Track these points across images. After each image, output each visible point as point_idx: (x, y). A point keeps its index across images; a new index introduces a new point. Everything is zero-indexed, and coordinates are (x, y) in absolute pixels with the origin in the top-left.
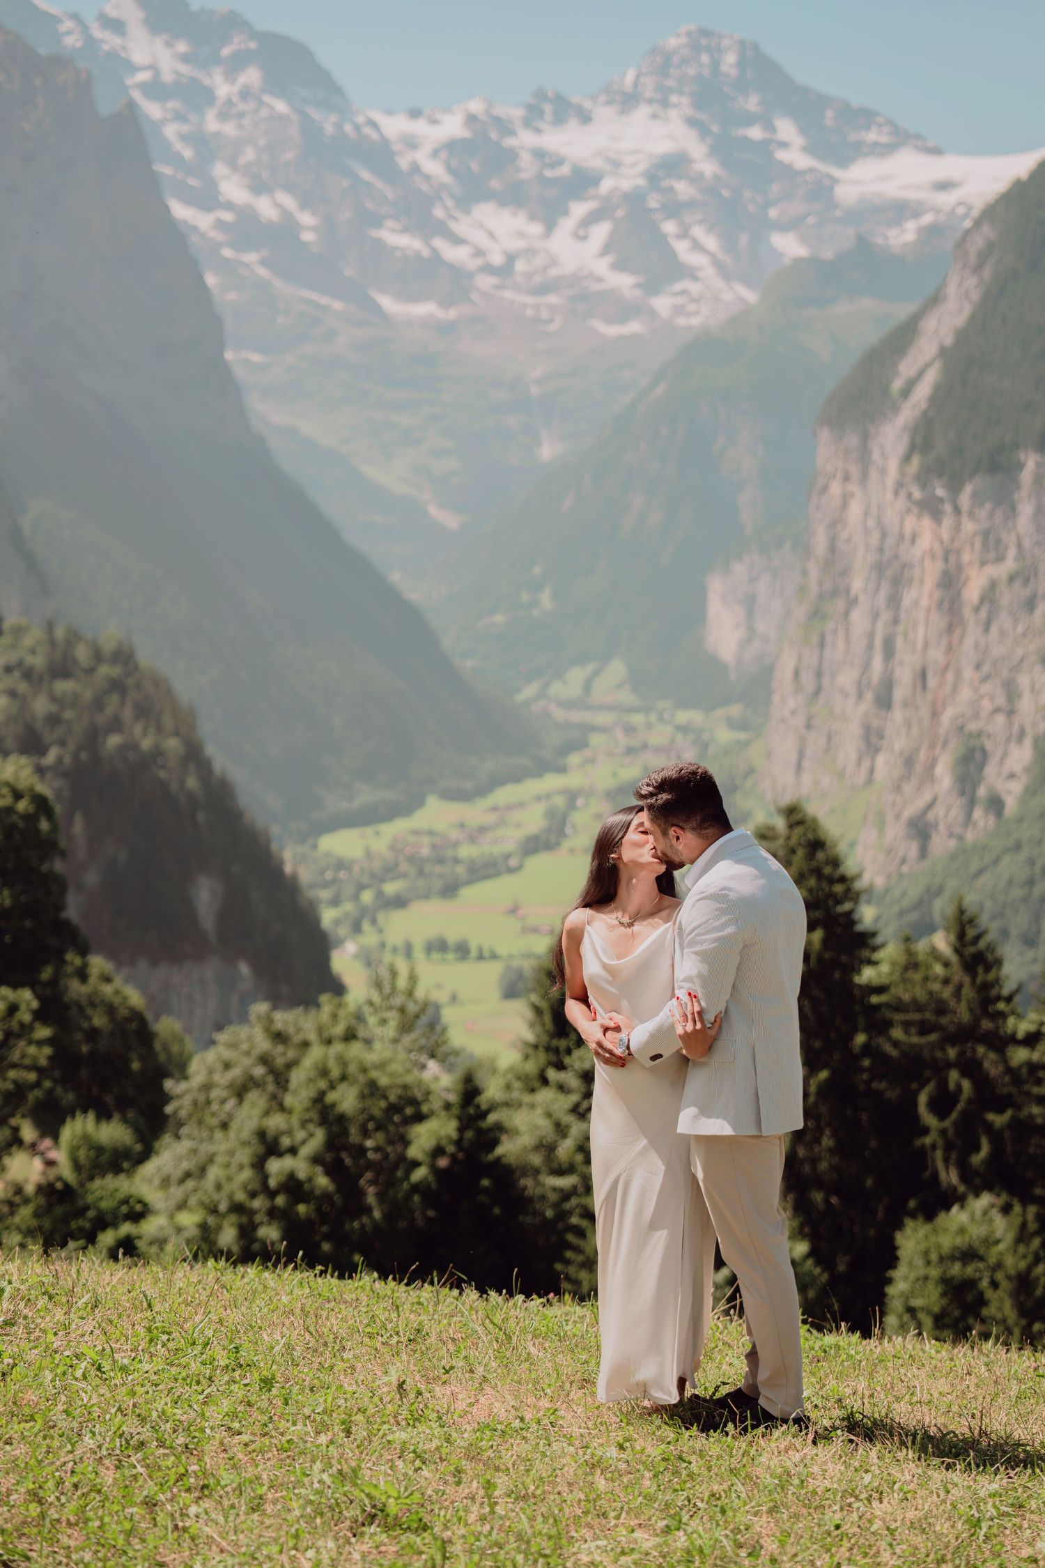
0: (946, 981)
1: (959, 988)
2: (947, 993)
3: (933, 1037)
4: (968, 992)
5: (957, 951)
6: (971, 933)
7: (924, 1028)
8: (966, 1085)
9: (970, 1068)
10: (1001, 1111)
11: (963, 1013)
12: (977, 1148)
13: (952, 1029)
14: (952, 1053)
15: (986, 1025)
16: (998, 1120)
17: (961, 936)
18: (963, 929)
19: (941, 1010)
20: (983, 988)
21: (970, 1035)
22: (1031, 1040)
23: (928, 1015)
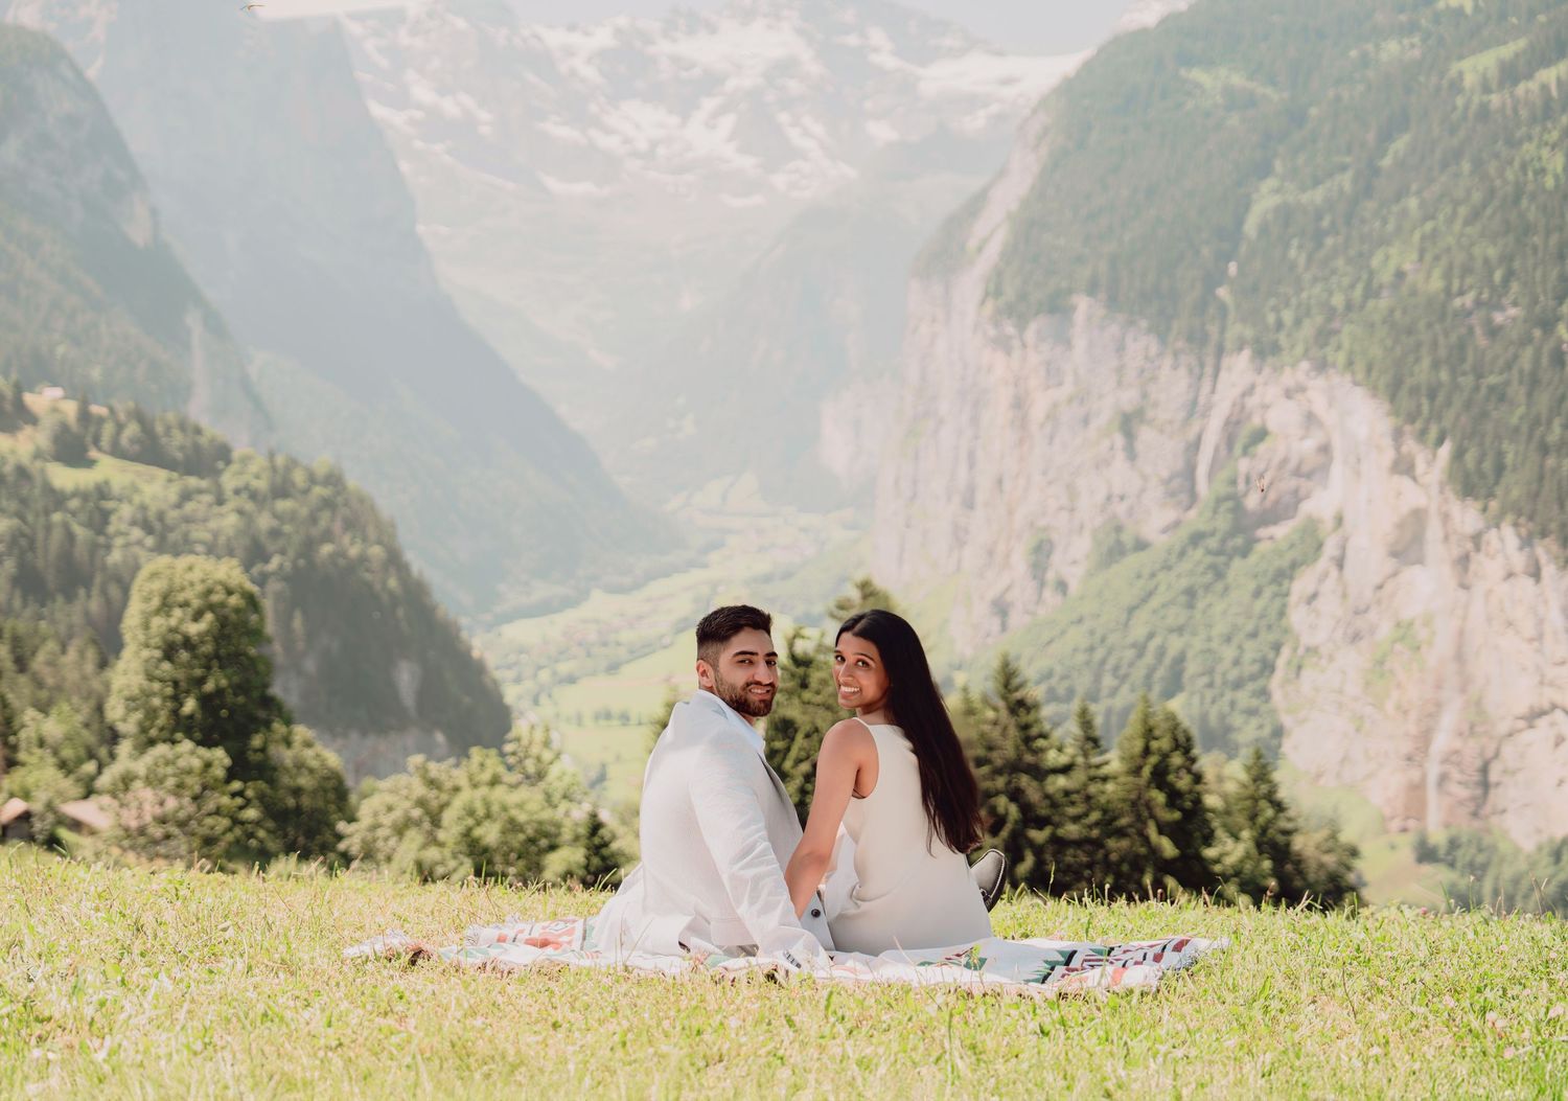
0: (995, 723)
1: (1005, 729)
2: (996, 734)
3: (985, 770)
4: (1013, 732)
5: (1004, 698)
6: (1016, 682)
8: (1013, 811)
9: (1016, 795)
10: (1041, 828)
11: (1008, 748)
12: (1021, 859)
13: (999, 762)
14: (1001, 782)
15: (1029, 758)
16: (1039, 836)
17: (1006, 685)
18: (1008, 678)
19: (990, 748)
20: (1025, 727)
21: (1015, 767)
22: (1066, 770)
23: (980, 752)
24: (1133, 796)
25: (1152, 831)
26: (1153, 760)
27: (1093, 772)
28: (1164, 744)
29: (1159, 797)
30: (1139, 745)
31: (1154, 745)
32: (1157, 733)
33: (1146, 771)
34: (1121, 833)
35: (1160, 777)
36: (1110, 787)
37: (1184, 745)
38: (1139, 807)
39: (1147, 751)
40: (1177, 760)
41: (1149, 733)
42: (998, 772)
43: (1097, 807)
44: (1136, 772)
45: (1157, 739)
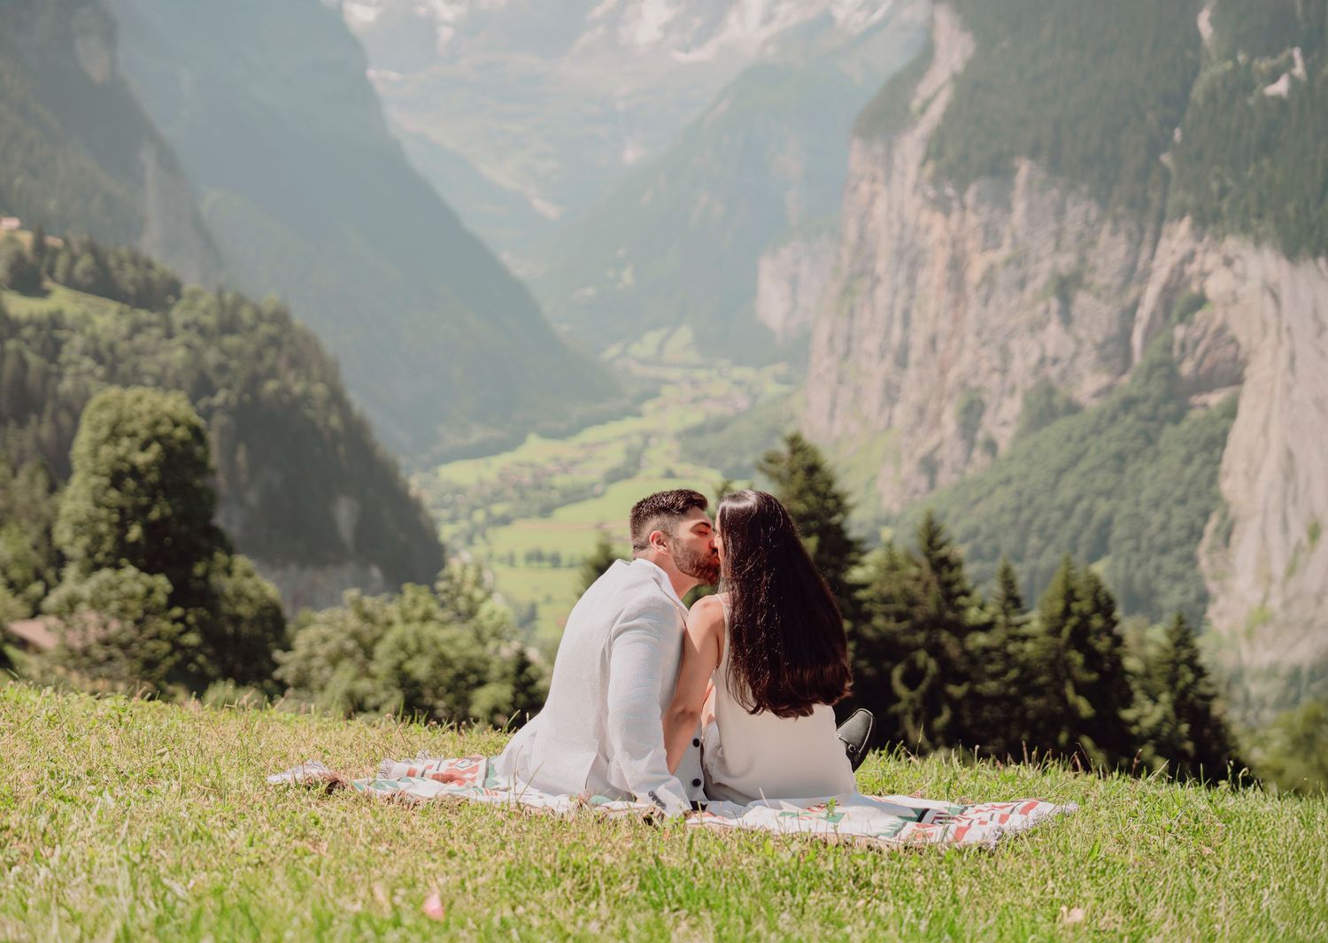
0: (918, 579)
1: (927, 585)
2: (917, 590)
3: (906, 624)
4: (935, 588)
5: (928, 555)
6: (941, 539)
7: (900, 617)
8: (932, 665)
9: (936, 650)
10: (959, 684)
11: (930, 604)
12: (939, 713)
13: (920, 617)
14: (921, 637)
15: (950, 615)
16: (957, 691)
17: (930, 542)
18: (932, 537)
19: (912, 602)
20: (947, 585)
21: (935, 623)
22: (987, 627)
23: (902, 607)
24: (1052, 656)
25: (1069, 691)
26: (1073, 621)
27: (1013, 631)
28: (1086, 606)
29: (1077, 658)
30: (1059, 606)
31: (1075, 607)
32: (1078, 594)
33: (1066, 632)
34: (1038, 692)
35: (1080, 638)
36: (1029, 646)
37: (1105, 607)
38: (1057, 666)
39: (1067, 613)
40: (1097, 622)
41: (1070, 596)
42: (918, 627)
43: (1016, 665)
44: (1055, 632)
45: (1078, 600)
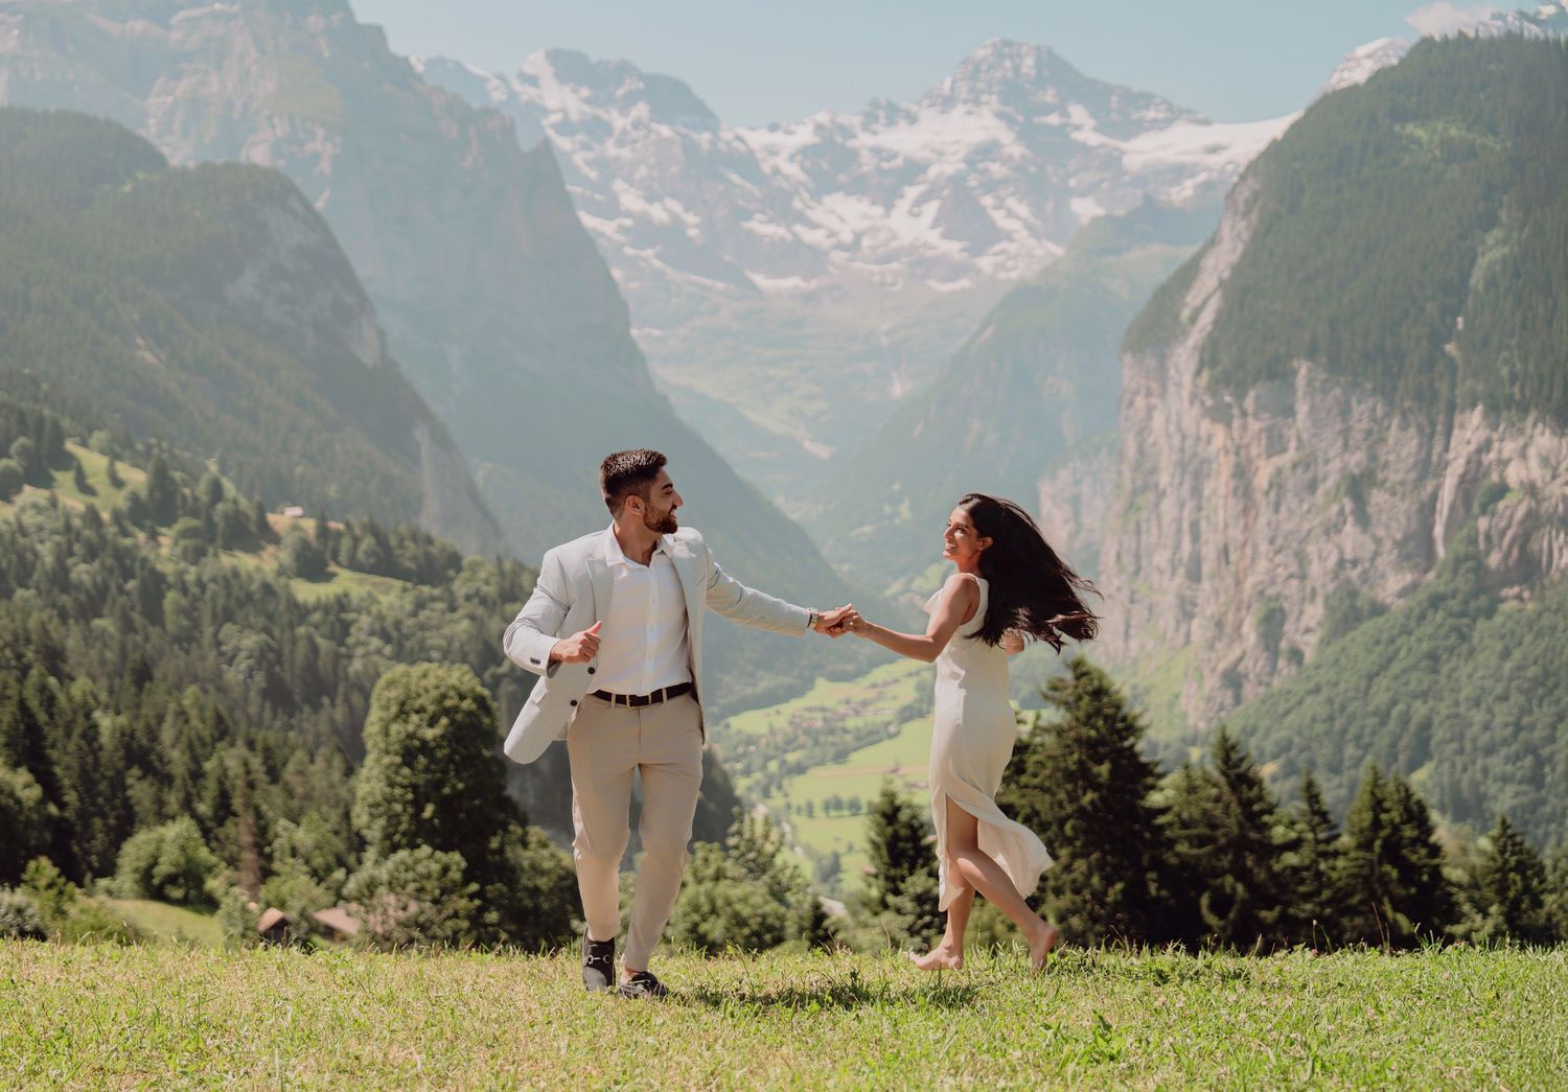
0: (1217, 800)
1: (1227, 806)
2: (1218, 811)
3: (1209, 848)
4: (1235, 809)
5: (1224, 773)
6: (1234, 757)
7: (1201, 841)
8: (1240, 888)
9: (1242, 874)
10: (1270, 909)
11: (1232, 824)
13: (1222, 841)
14: (1226, 861)
15: (1253, 835)
16: (1268, 916)
17: (1227, 760)
18: (1228, 753)
19: (1214, 826)
20: (1246, 804)
21: (1239, 845)
22: (1294, 845)
23: (1202, 830)
24: (1365, 871)
25: (1388, 908)
26: (1384, 832)
27: (1322, 847)
28: (1395, 816)
29: (1392, 872)
30: (1368, 817)
31: (1384, 817)
32: (1387, 804)
33: (1378, 844)
34: (1352, 912)
35: (1393, 850)
36: (1341, 863)
37: (1417, 815)
38: (1372, 882)
39: (1376, 824)
40: (1410, 832)
41: (1378, 805)
42: (1222, 850)
43: (1330, 883)
44: (1366, 845)
45: (1387, 811)
